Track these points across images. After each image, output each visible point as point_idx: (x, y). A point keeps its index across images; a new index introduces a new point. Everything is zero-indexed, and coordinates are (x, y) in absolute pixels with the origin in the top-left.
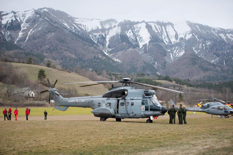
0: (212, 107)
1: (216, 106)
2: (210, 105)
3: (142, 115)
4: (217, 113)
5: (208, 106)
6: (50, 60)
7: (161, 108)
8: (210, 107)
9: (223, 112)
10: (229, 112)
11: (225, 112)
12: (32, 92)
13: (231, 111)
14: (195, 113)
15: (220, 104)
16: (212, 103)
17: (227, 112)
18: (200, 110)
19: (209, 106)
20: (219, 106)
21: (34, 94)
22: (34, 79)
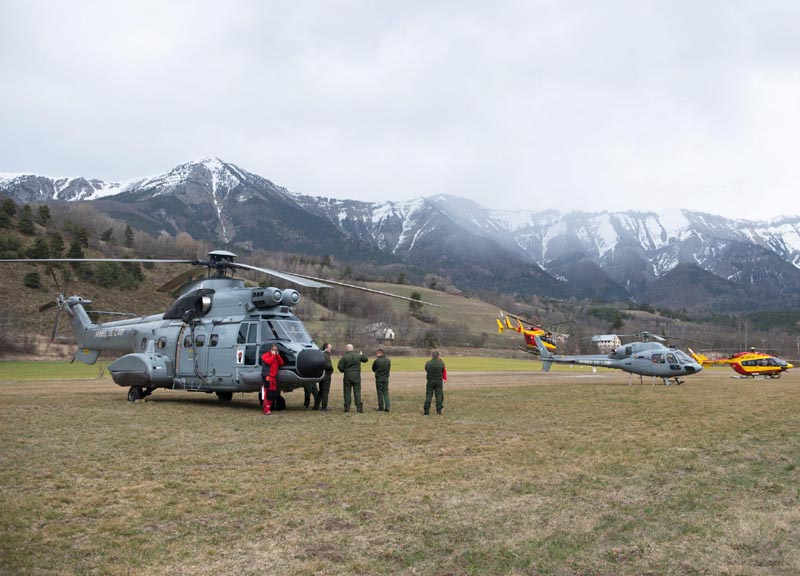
0: (638, 355)
1: (648, 353)
2: (633, 350)
3: (238, 382)
4: (650, 371)
5: (628, 352)
6: (436, 277)
7: (296, 355)
8: (633, 355)
9: (665, 367)
10: (683, 369)
11: (672, 367)
12: (390, 331)
13: (690, 365)
14: (595, 369)
15: (659, 348)
16: (638, 344)
17: (678, 368)
18: (609, 363)
19: (630, 353)
20: (657, 351)
21: (393, 334)
22: (400, 309)
